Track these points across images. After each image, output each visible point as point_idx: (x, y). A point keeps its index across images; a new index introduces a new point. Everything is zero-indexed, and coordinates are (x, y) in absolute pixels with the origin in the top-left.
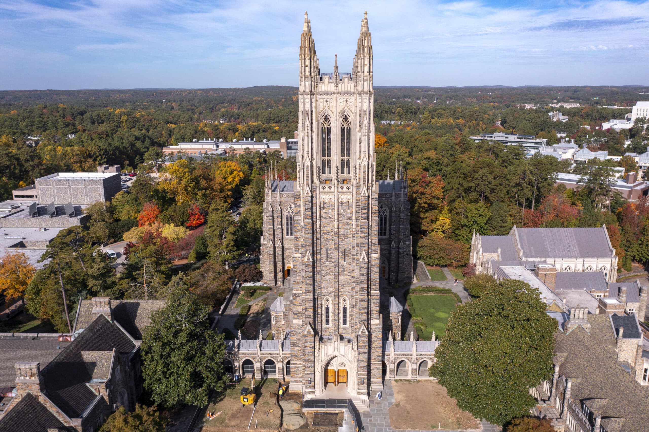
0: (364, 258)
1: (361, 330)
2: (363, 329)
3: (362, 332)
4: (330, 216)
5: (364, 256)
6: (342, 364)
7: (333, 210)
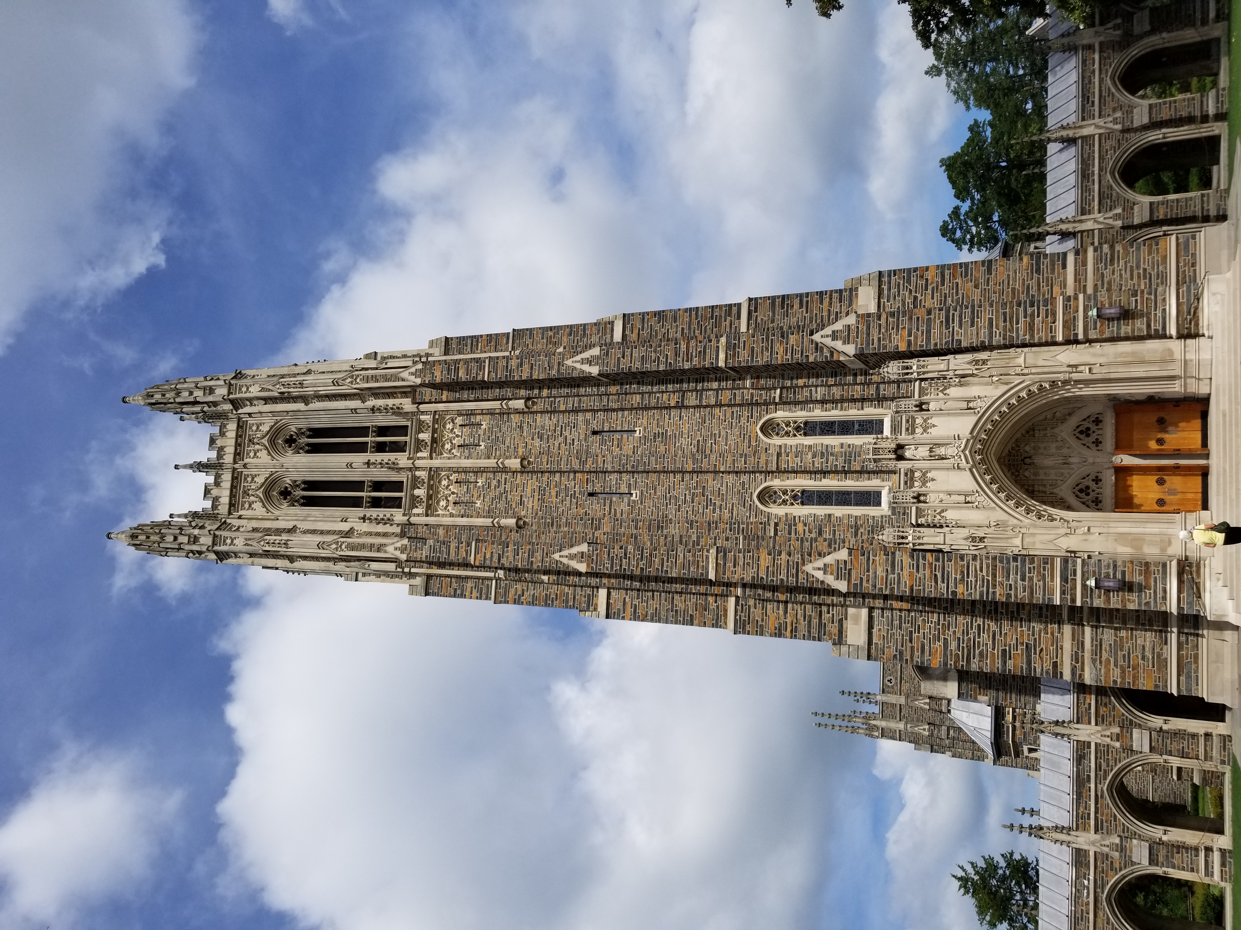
0: (589, 362)
1: (839, 345)
2: (834, 336)
3: (846, 341)
4: (494, 483)
5: (582, 362)
6: (1086, 432)
7: (478, 471)
